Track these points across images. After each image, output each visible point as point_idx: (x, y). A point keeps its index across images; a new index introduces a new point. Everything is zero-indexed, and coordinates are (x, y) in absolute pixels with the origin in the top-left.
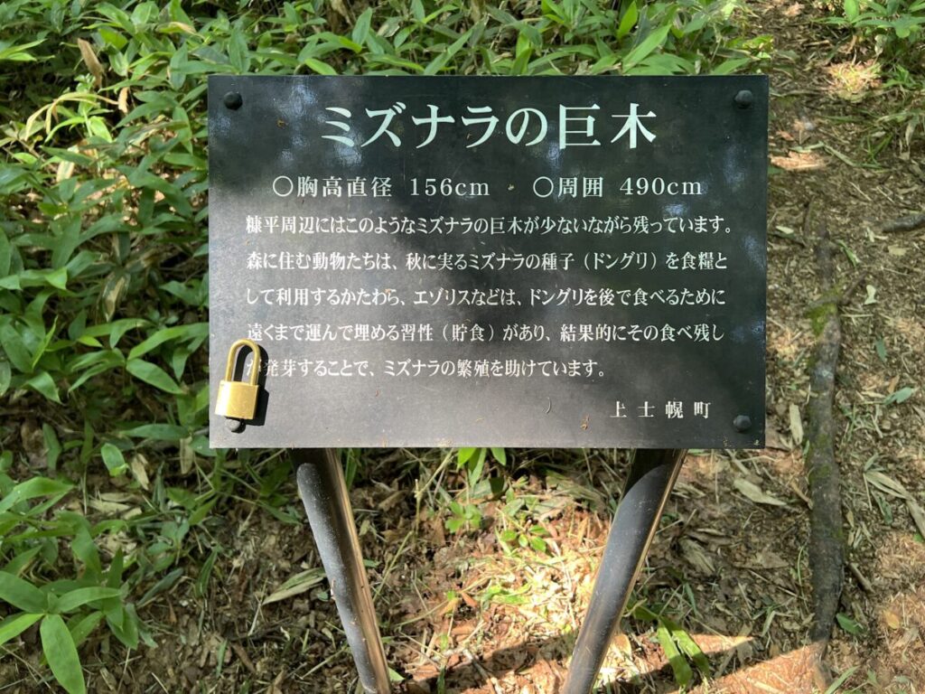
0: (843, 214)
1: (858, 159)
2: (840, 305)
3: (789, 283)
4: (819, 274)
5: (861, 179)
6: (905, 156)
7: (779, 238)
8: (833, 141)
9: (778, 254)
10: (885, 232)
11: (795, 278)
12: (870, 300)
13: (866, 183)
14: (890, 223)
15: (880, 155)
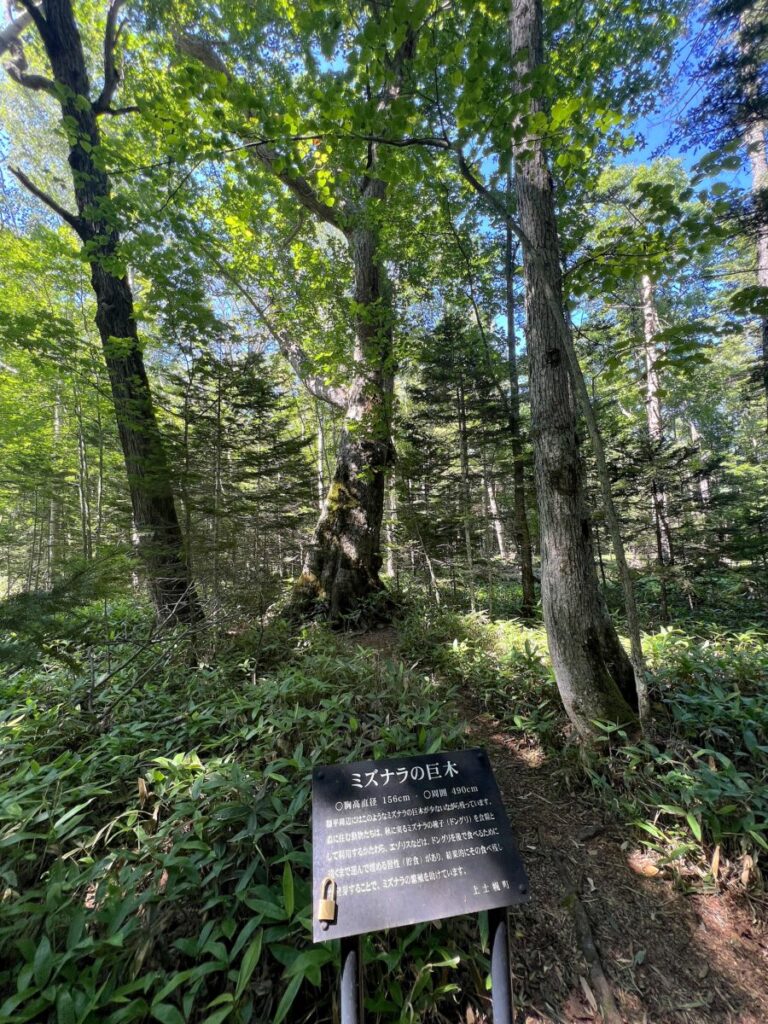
0: (556, 833)
1: (551, 800)
2: (578, 893)
3: (546, 883)
4: (558, 873)
5: (557, 811)
6: (573, 795)
7: (530, 853)
8: (536, 791)
9: (534, 864)
10: (582, 841)
11: (548, 880)
12: (593, 889)
13: (562, 812)
14: (582, 835)
15: (561, 795)
